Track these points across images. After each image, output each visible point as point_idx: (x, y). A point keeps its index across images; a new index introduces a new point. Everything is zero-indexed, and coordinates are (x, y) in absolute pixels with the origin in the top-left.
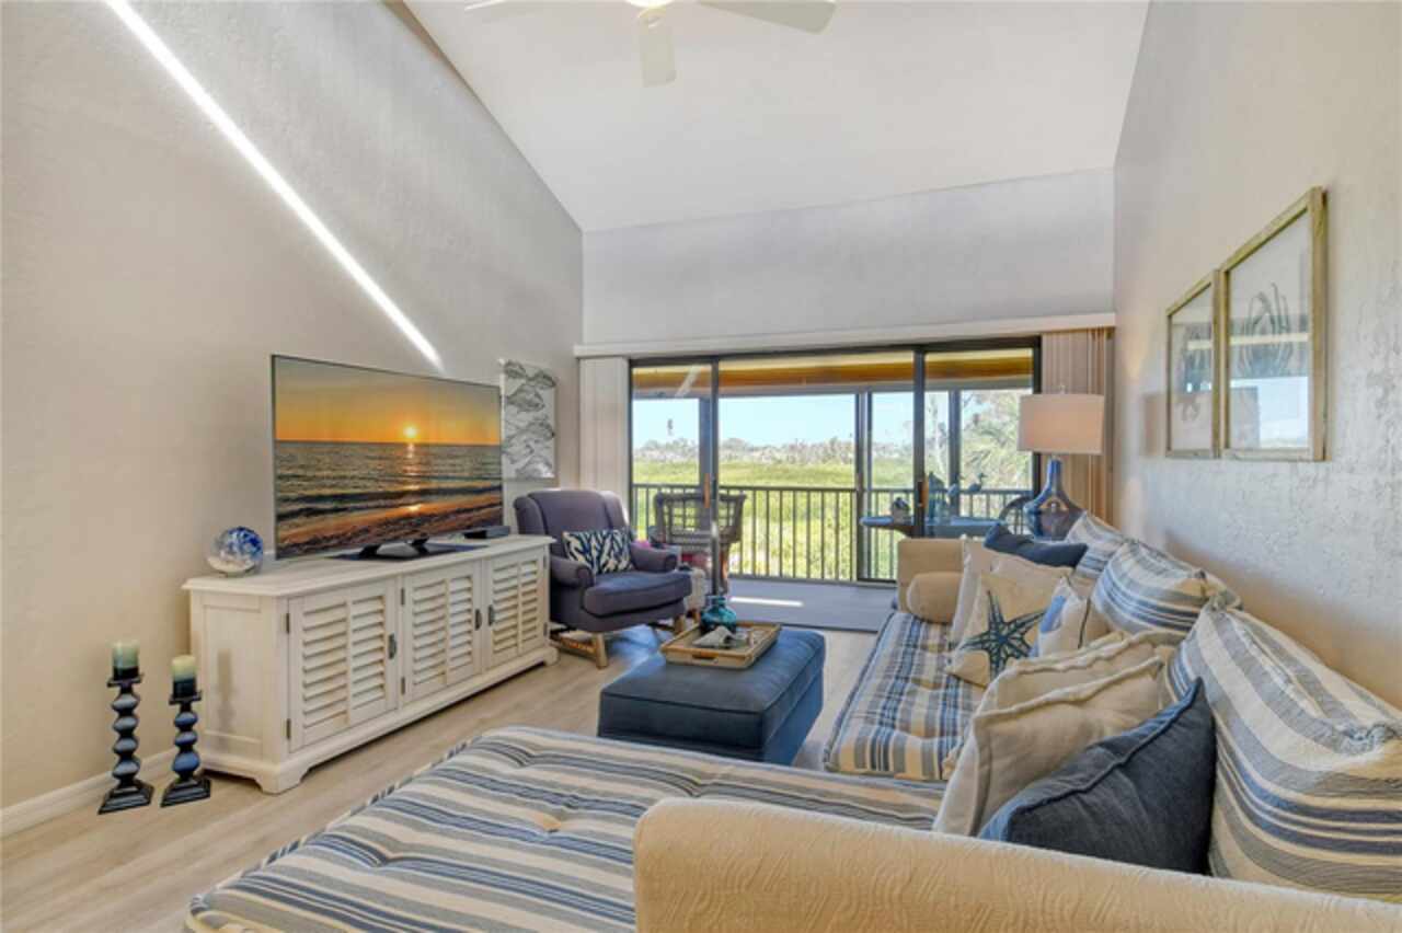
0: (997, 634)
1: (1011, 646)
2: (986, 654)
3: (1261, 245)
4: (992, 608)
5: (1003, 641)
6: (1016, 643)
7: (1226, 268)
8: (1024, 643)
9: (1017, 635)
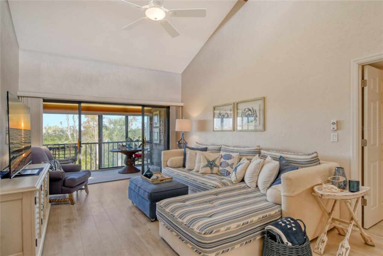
0: (210, 163)
1: (213, 165)
2: (209, 168)
3: (249, 101)
4: (207, 159)
5: (211, 165)
6: (214, 164)
7: (237, 103)
8: (215, 164)
9: (214, 163)
